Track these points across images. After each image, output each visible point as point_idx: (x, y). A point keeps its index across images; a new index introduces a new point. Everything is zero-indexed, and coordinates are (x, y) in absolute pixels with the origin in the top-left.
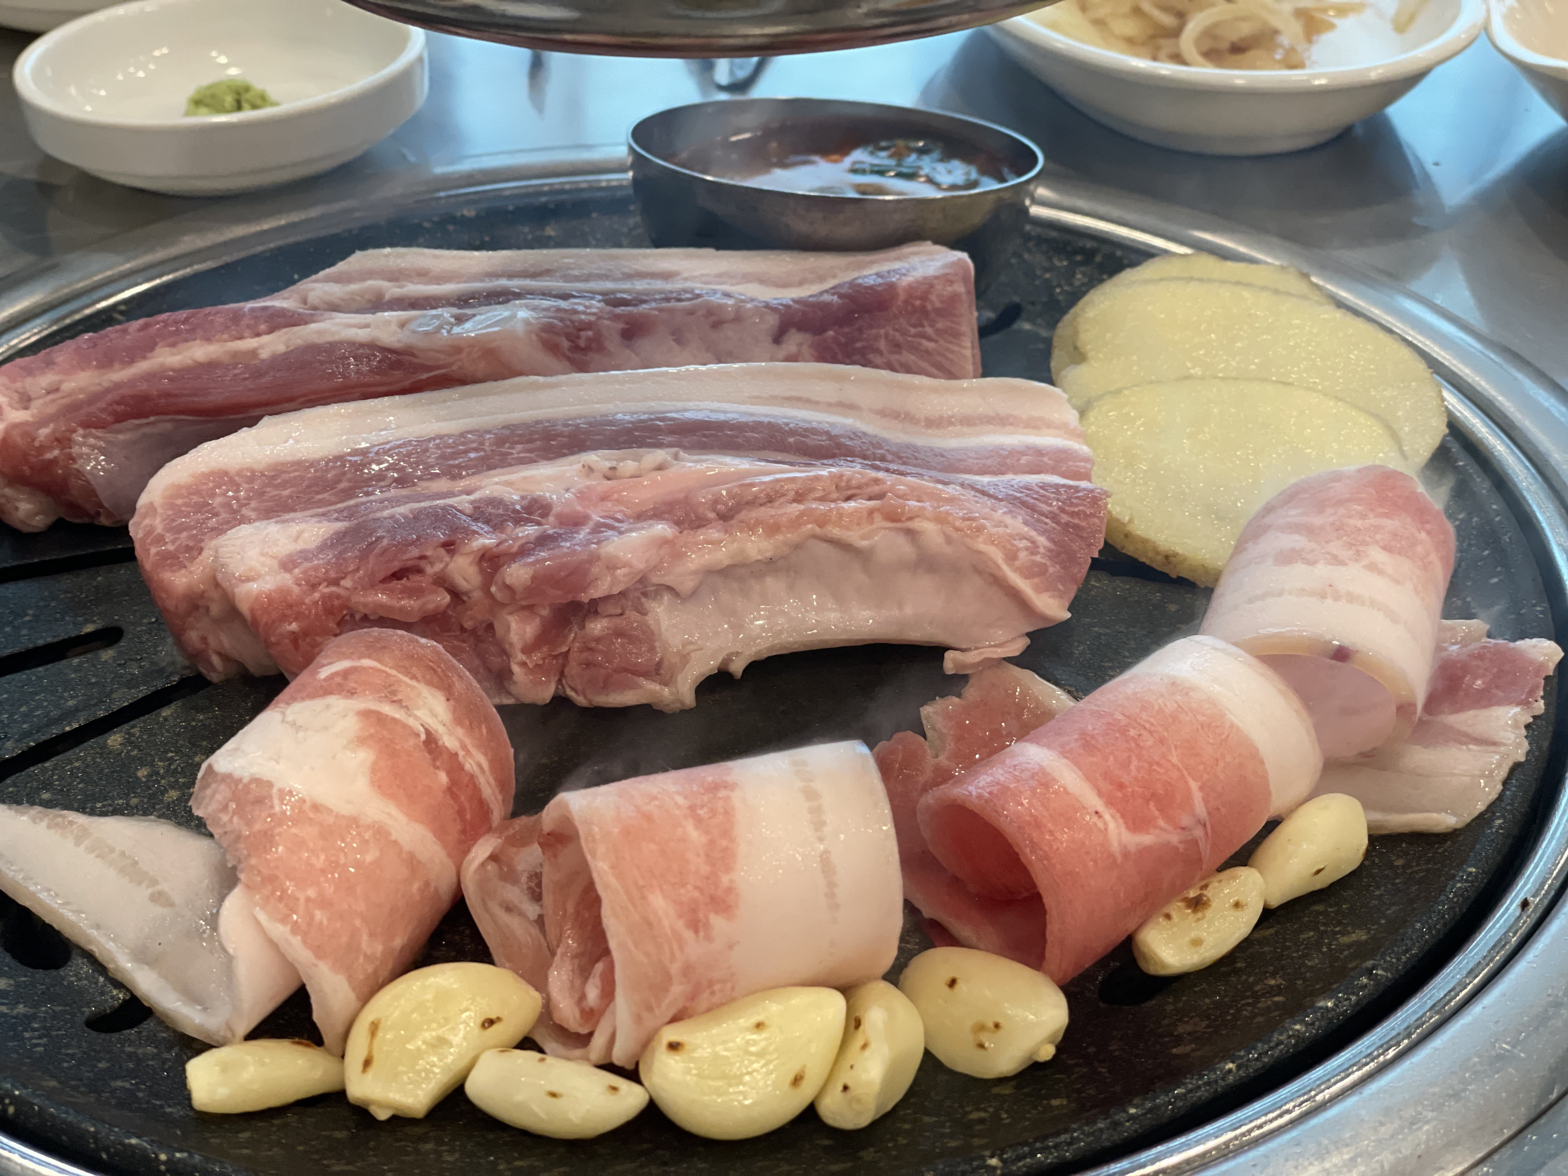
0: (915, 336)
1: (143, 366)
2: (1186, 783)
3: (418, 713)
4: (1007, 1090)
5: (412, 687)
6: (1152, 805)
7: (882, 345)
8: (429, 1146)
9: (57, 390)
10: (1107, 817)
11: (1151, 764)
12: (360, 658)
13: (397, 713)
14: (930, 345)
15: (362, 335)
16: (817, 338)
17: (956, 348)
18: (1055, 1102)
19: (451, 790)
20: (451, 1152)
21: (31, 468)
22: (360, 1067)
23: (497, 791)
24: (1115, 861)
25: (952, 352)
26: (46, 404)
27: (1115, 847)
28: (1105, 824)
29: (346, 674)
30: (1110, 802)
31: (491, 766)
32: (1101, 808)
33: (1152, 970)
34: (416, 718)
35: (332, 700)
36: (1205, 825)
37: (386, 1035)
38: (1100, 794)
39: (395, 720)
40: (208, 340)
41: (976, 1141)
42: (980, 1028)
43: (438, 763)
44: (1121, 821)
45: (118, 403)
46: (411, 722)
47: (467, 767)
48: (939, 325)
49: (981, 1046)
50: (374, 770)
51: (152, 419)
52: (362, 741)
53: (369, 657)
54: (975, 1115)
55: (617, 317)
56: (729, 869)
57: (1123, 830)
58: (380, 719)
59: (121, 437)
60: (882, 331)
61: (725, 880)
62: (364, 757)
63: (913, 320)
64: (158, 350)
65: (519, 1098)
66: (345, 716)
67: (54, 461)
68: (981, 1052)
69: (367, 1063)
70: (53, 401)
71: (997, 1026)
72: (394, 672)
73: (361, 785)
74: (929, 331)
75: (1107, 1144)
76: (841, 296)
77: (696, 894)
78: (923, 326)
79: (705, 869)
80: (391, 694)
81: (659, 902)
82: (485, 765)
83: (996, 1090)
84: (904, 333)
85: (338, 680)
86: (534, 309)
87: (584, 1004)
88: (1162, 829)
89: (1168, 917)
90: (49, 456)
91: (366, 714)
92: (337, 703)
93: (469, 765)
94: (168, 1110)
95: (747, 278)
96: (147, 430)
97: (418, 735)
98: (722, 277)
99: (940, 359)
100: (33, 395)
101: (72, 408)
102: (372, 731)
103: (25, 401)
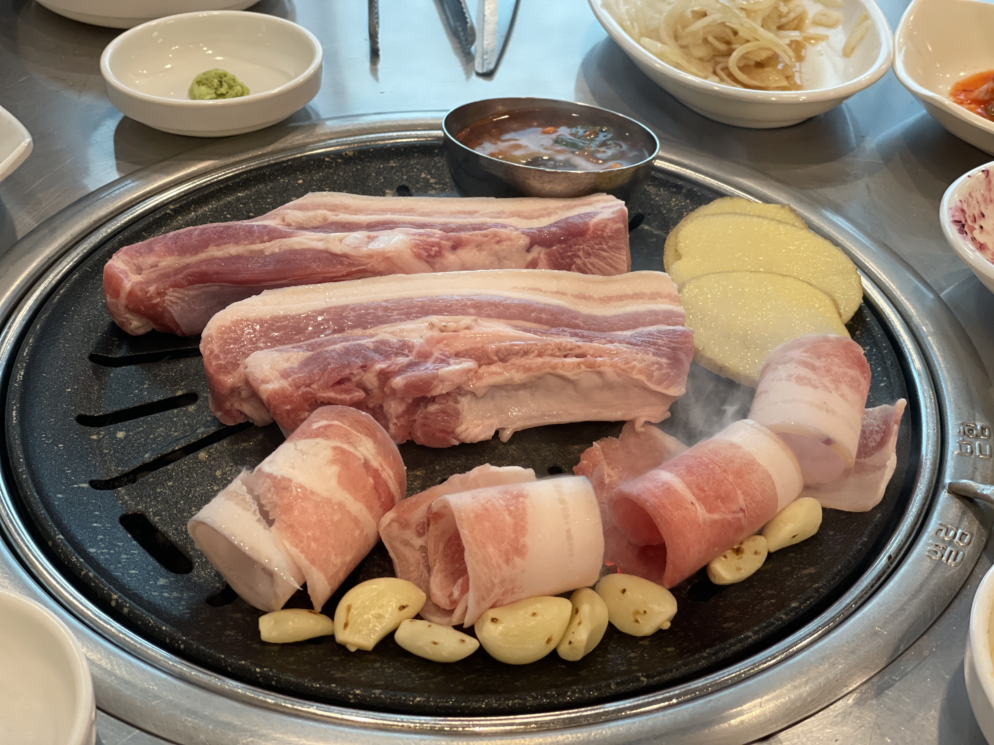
0: (598, 249)
1: (202, 256)
2: (736, 491)
3: (360, 449)
4: (646, 643)
5: (358, 436)
6: (719, 500)
7: (581, 254)
8: (378, 665)
9: (157, 266)
10: (697, 505)
11: (718, 481)
12: (333, 420)
13: (351, 450)
14: (605, 254)
15: (320, 245)
16: (549, 250)
17: (618, 256)
18: (669, 649)
19: (376, 487)
20: (389, 668)
21: (145, 307)
22: (343, 626)
23: (398, 487)
24: (700, 526)
25: (617, 258)
26: (150, 273)
27: (701, 520)
28: (696, 508)
29: (326, 427)
30: (698, 499)
31: (394, 474)
32: (695, 501)
33: (717, 581)
34: (360, 451)
35: (319, 440)
36: (744, 511)
37: (354, 612)
38: (694, 494)
39: (348, 452)
40: (237, 243)
41: (633, 668)
42: (637, 613)
43: (369, 473)
44: (703, 507)
45: (190, 276)
46: (357, 453)
47: (383, 476)
48: (610, 244)
49: (637, 621)
50: (339, 477)
51: (208, 284)
52: (334, 462)
53: (337, 420)
54: (632, 655)
55: (448, 239)
56: (524, 536)
57: (704, 511)
58: (343, 452)
59: (191, 292)
60: (581, 247)
61: (522, 540)
62: (335, 469)
63: (597, 242)
64: (210, 248)
65: (419, 644)
66: (326, 449)
67: (157, 305)
68: (637, 624)
69: (346, 625)
70: (155, 271)
71: (645, 612)
72: (349, 428)
73: (334, 483)
74: (605, 247)
75: (694, 670)
76: (560, 227)
77: (509, 547)
78: (602, 244)
79: (513, 536)
80: (347, 437)
81: (491, 550)
82: (392, 474)
83: (640, 643)
84: (592, 248)
85: (322, 430)
86: (408, 234)
87: (452, 598)
88: (723, 512)
89: (725, 557)
90: (155, 301)
91: (335, 448)
92: (321, 441)
93: (384, 475)
94: (254, 646)
95: (513, 214)
96: (205, 289)
97: (360, 459)
98: (500, 214)
99: (610, 261)
100: (143, 267)
101: (165, 276)
102: (339, 457)
103: (139, 270)
